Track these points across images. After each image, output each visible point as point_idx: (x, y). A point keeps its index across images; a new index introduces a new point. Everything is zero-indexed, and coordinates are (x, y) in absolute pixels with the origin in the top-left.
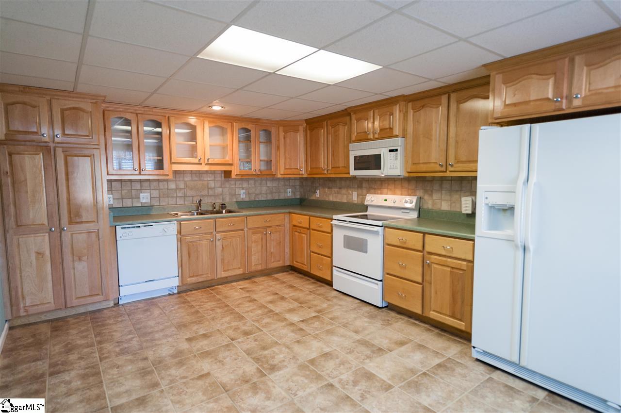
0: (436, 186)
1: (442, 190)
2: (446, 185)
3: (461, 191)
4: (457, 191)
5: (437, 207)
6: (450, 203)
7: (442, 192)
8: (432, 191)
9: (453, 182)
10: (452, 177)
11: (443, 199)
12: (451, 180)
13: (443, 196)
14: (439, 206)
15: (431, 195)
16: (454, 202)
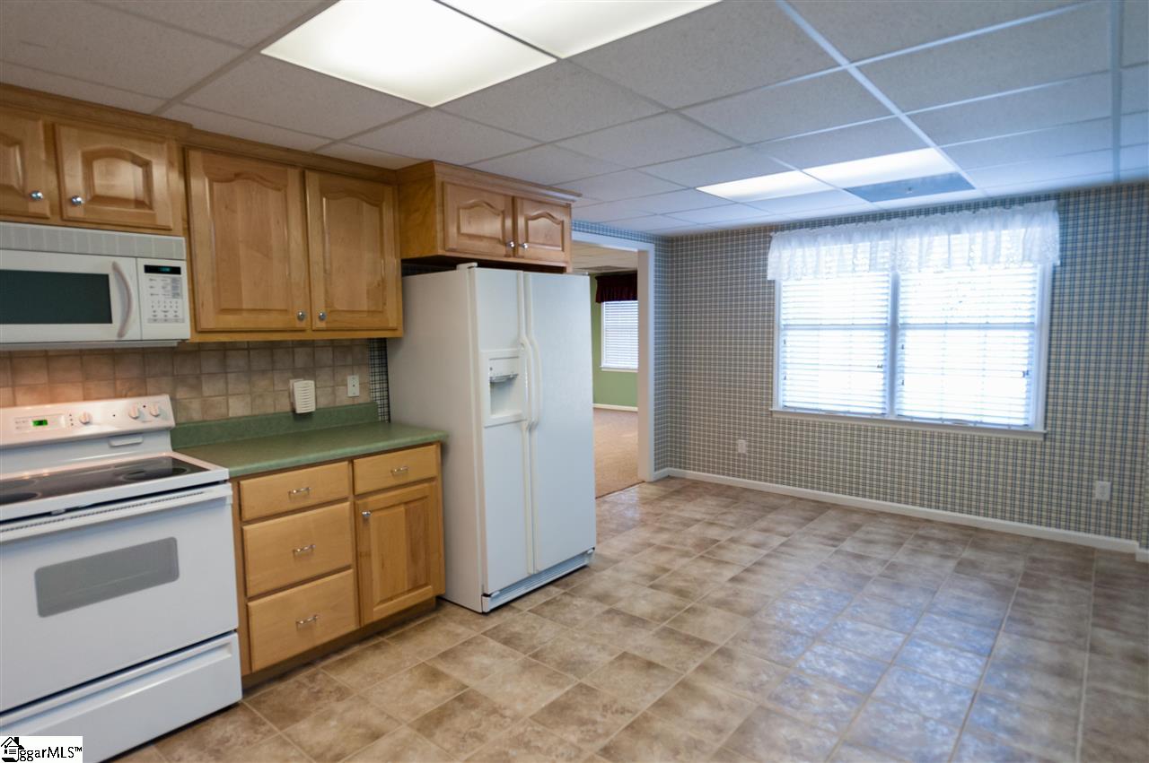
0: (210, 365)
1: (226, 373)
2: (237, 361)
3: (273, 370)
4: (264, 372)
5: (216, 413)
6: (249, 399)
7: (226, 378)
8: (198, 378)
9: (252, 352)
10: (248, 342)
11: (230, 392)
12: (248, 349)
13: (230, 386)
14: (223, 410)
15: (197, 387)
16: (261, 396)
